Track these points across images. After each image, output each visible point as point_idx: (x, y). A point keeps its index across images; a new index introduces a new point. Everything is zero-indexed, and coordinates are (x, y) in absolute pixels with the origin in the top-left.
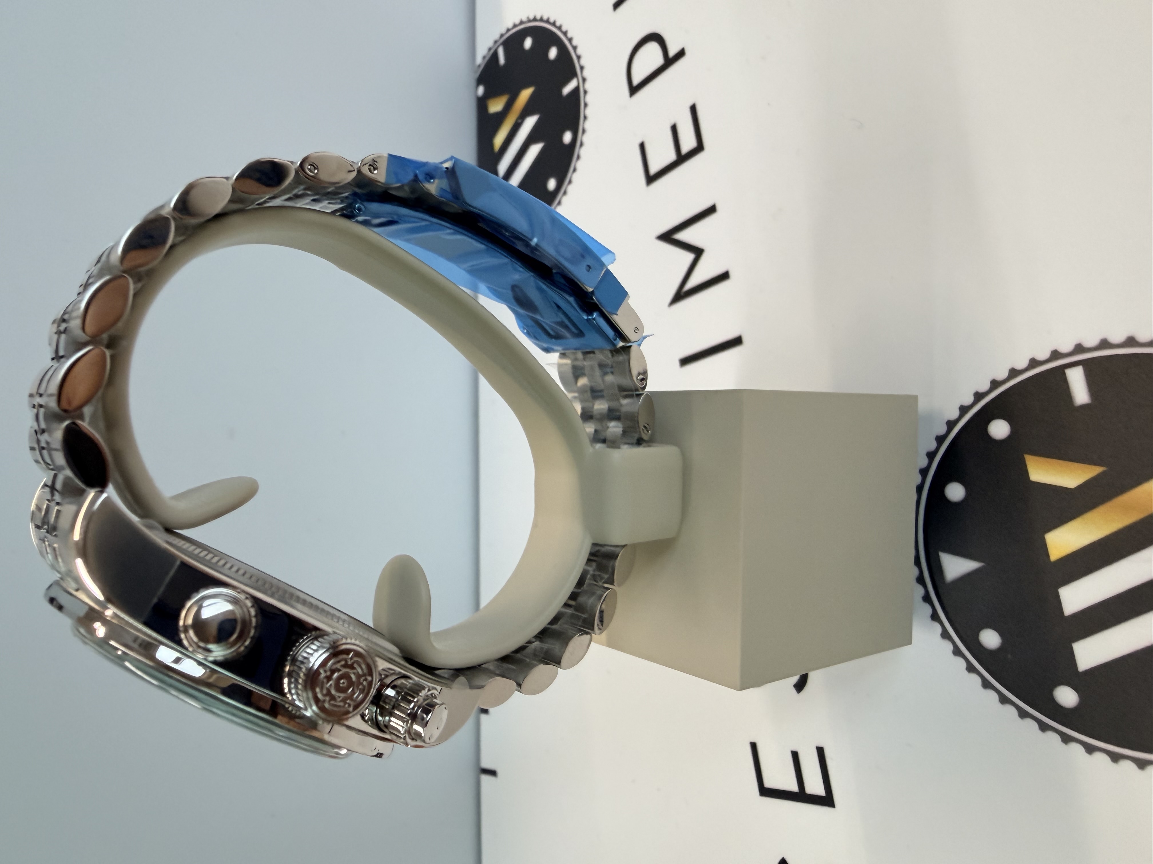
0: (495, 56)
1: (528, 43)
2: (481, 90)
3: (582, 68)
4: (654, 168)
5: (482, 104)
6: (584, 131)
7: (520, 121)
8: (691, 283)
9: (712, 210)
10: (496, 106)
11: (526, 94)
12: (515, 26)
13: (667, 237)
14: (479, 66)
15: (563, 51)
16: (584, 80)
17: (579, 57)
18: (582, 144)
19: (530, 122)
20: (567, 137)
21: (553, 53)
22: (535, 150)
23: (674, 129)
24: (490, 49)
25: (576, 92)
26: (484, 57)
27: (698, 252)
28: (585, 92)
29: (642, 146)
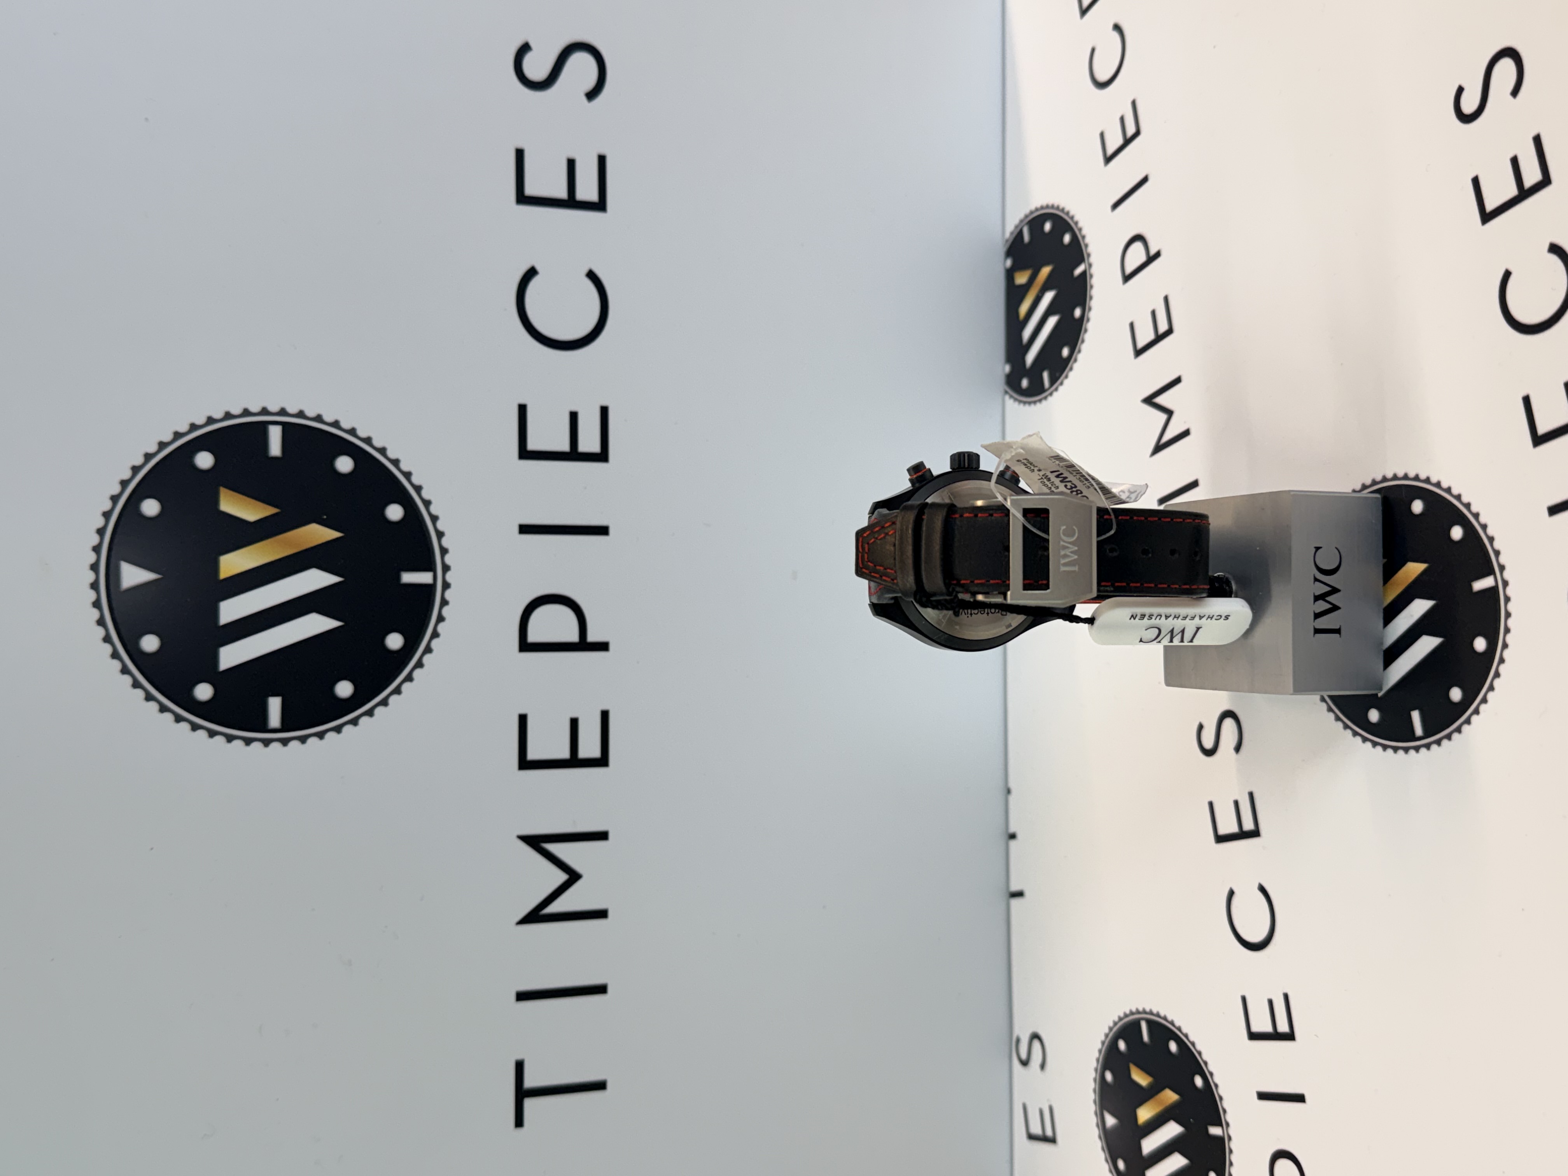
0: (1020, 234)
1: (1048, 227)
2: (1009, 263)
3: (1089, 255)
4: (1140, 344)
5: (1010, 274)
6: (1090, 309)
7: (1040, 295)
8: (1166, 438)
9: (1178, 381)
10: (1021, 279)
11: (1046, 271)
12: (1037, 210)
13: (1149, 400)
14: (1007, 241)
15: (1075, 238)
16: (1090, 265)
17: (1086, 246)
18: (1088, 320)
19: (1049, 296)
20: (1078, 312)
21: (1067, 238)
22: (1052, 321)
23: (1153, 313)
24: (1016, 227)
25: (1084, 274)
26: (1012, 233)
27: (1169, 413)
28: (1091, 276)
29: (1132, 326)
